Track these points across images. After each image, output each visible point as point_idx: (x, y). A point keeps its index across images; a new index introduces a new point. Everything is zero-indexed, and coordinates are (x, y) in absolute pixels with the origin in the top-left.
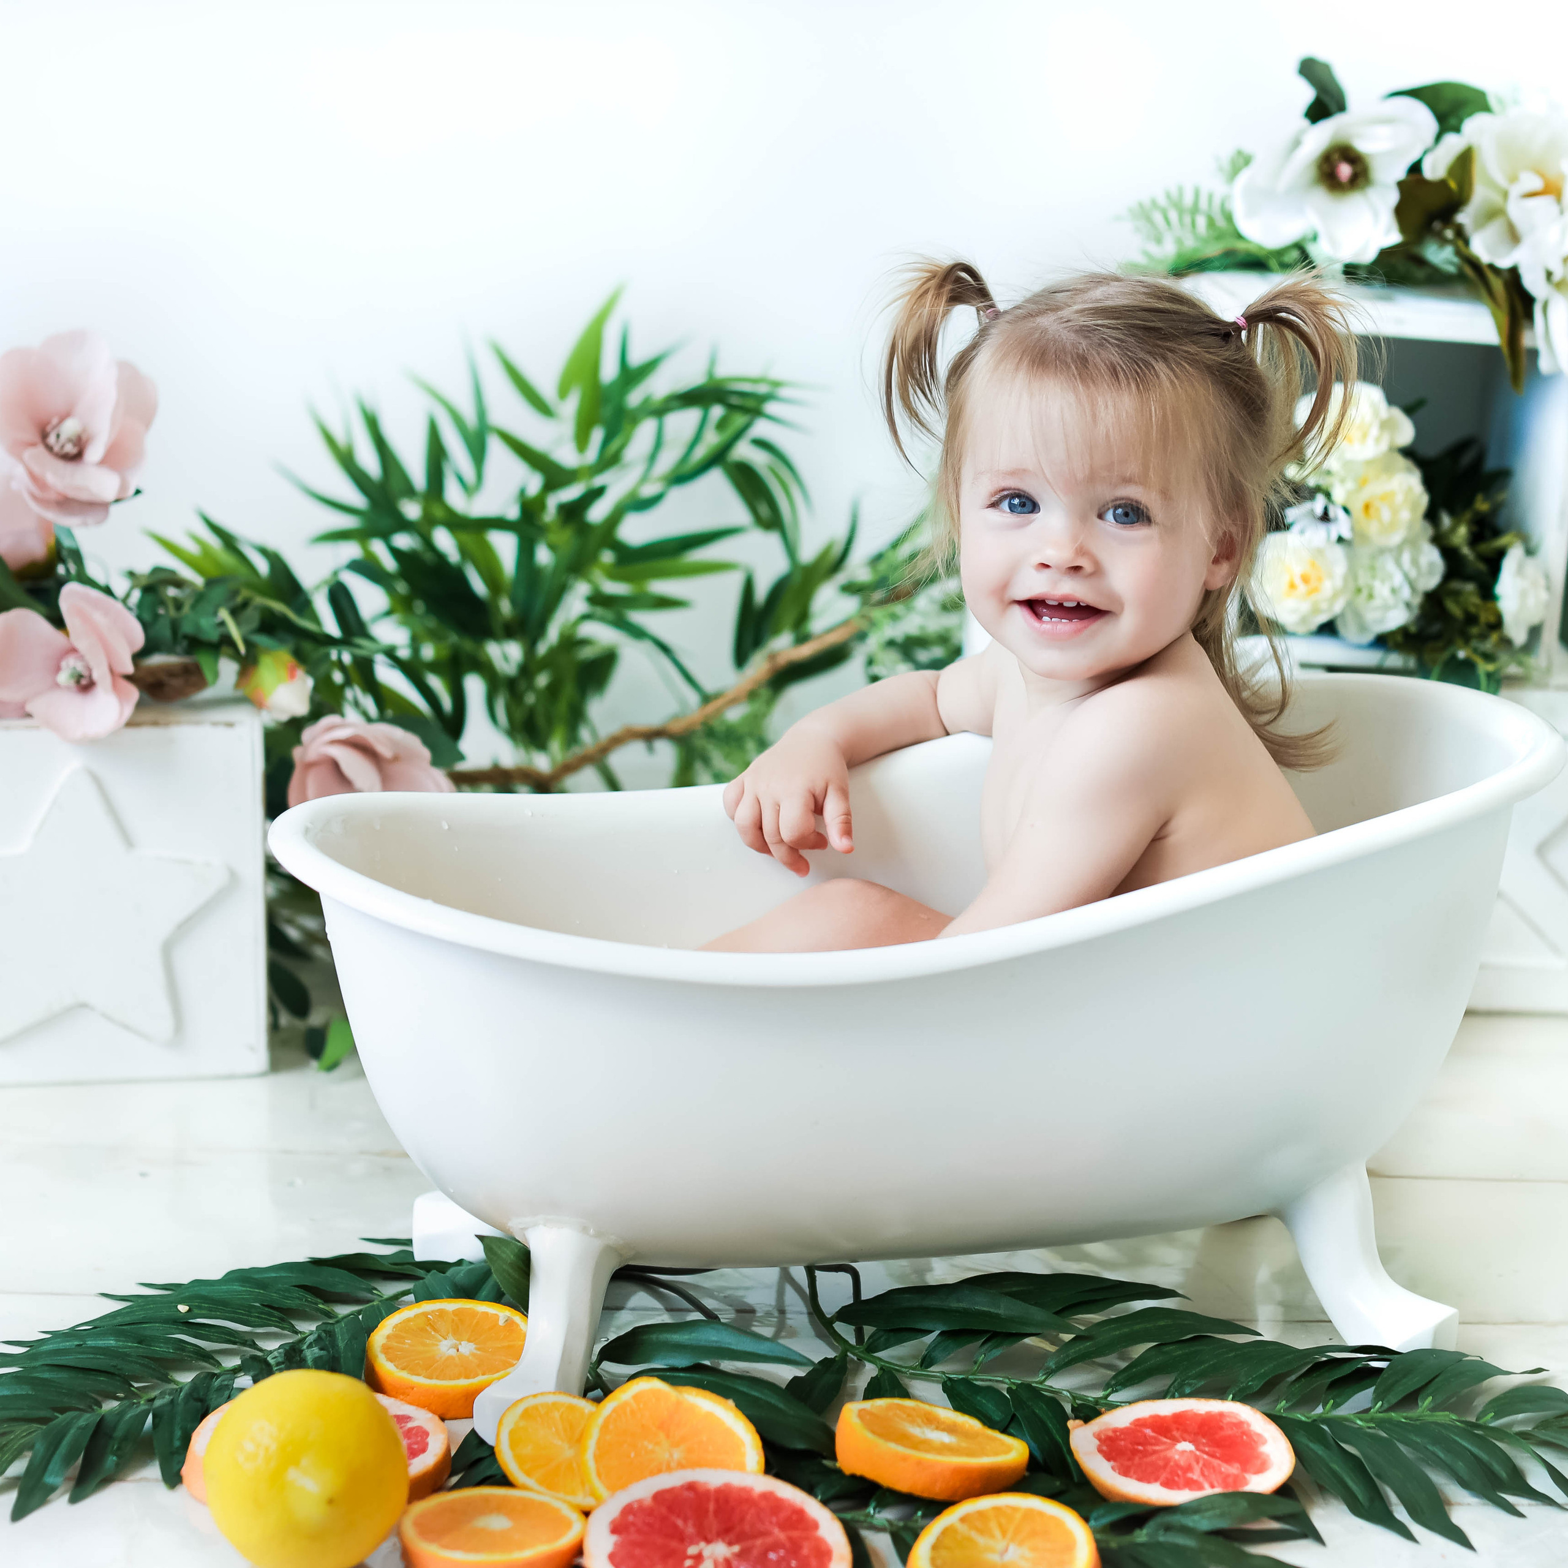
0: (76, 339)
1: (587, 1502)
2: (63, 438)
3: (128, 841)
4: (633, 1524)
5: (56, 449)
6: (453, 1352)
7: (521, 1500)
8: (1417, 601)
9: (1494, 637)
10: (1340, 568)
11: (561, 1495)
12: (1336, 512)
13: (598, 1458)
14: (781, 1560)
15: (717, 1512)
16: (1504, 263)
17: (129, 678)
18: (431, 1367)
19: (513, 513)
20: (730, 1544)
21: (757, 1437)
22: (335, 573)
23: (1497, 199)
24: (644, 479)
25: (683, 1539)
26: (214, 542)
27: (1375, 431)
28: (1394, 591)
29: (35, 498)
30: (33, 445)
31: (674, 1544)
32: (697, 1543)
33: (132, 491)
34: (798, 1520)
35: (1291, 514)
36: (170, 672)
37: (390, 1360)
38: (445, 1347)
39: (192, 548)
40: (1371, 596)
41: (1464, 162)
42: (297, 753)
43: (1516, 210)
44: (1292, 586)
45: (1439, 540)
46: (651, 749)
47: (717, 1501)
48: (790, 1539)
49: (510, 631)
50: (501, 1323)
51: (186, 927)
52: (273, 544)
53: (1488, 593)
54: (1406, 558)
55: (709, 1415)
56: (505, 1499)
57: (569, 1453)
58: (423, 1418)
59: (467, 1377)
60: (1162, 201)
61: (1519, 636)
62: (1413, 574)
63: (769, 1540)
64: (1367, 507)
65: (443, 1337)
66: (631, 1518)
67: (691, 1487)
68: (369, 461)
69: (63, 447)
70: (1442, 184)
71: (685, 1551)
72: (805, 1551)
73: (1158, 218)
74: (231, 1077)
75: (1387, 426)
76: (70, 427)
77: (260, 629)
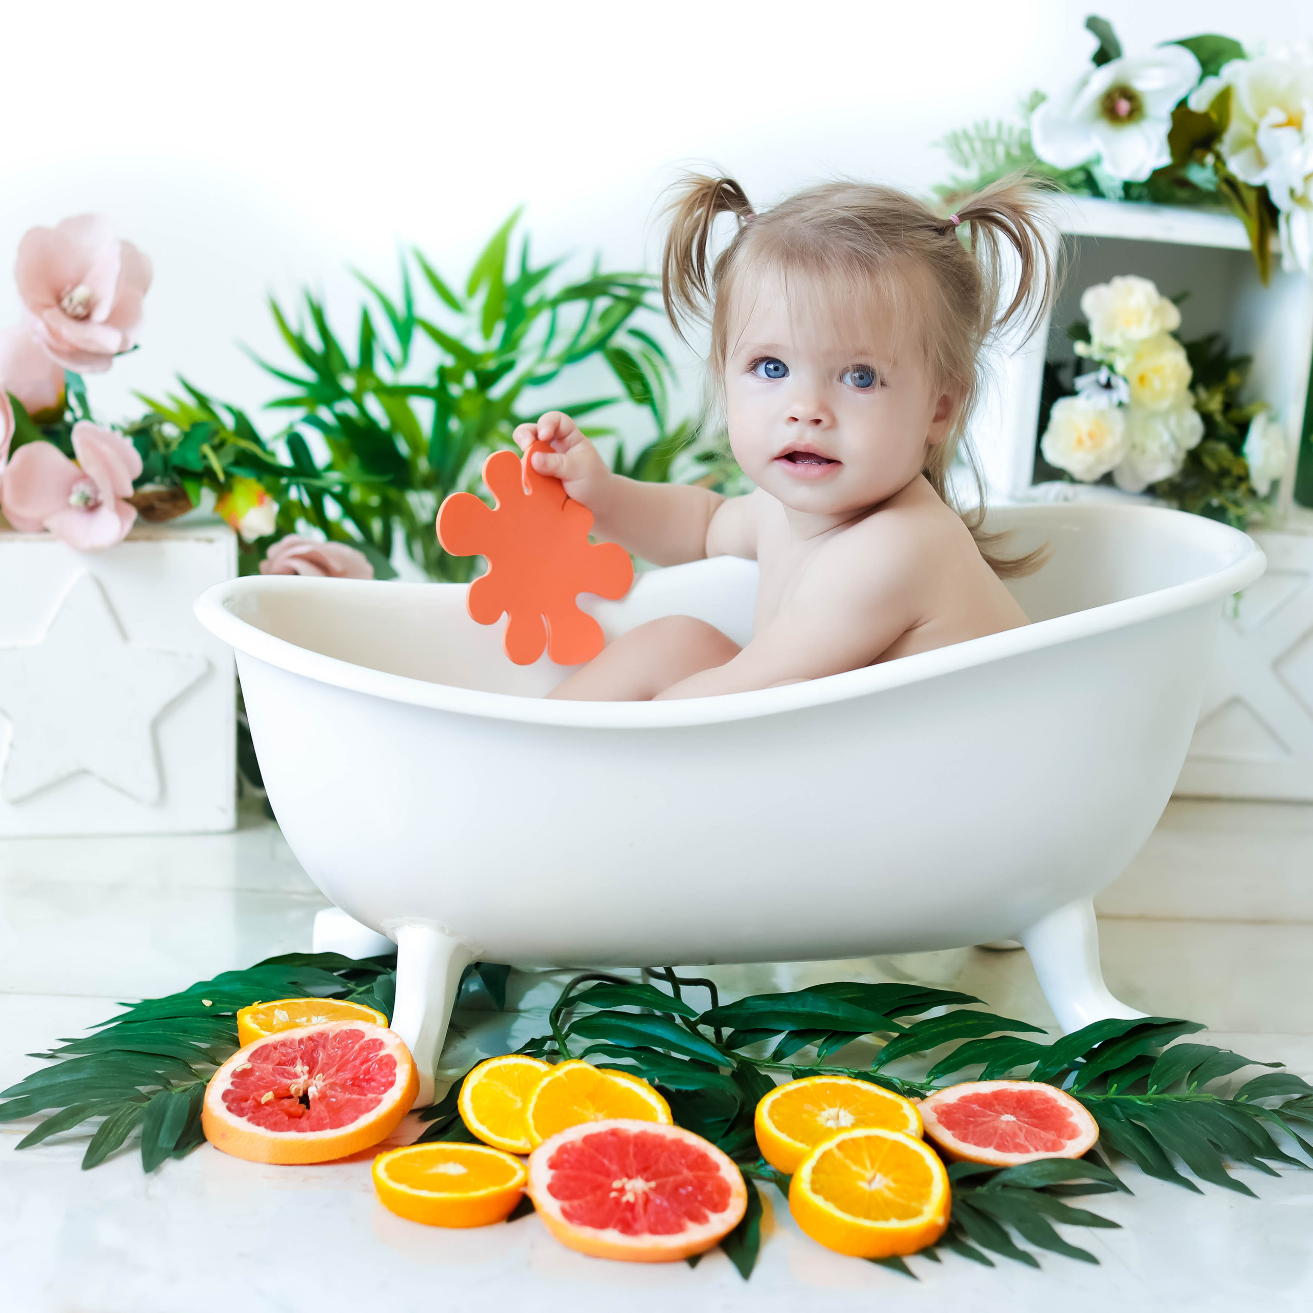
0: (85, 221)
2: (75, 301)
3: (124, 635)
4: (567, 1161)
5: (69, 310)
8: (1181, 456)
9: (1243, 487)
10: (1119, 428)
12: (1116, 381)
14: (689, 1195)
15: (635, 1155)
16: (1255, 182)
17: (127, 500)
19: (432, 382)
20: (647, 1180)
22: (291, 426)
23: (1247, 130)
24: (541, 359)
25: (609, 1175)
26: (190, 401)
27: (1148, 317)
28: (1162, 448)
29: (51, 348)
30: (50, 306)
31: (601, 1179)
32: (620, 1179)
33: (131, 346)
34: (702, 1162)
35: (1081, 382)
36: (160, 497)
39: (169, 406)
40: (1144, 452)
41: (1224, 99)
42: (264, 565)
43: (1264, 139)
44: (1080, 442)
45: (1199, 407)
47: (636, 1145)
48: (696, 1177)
49: (427, 484)
51: (170, 707)
52: (239, 403)
53: (1237, 451)
54: (1173, 421)
60: (972, 132)
61: (1262, 488)
62: (1178, 434)
63: (679, 1178)
64: (1142, 379)
66: (565, 1156)
67: (614, 1133)
69: (74, 309)
70: (1205, 116)
71: (611, 1184)
72: (709, 1188)
73: (965, 146)
74: (205, 833)
75: (1157, 312)
76: (81, 293)
77: (237, 463)
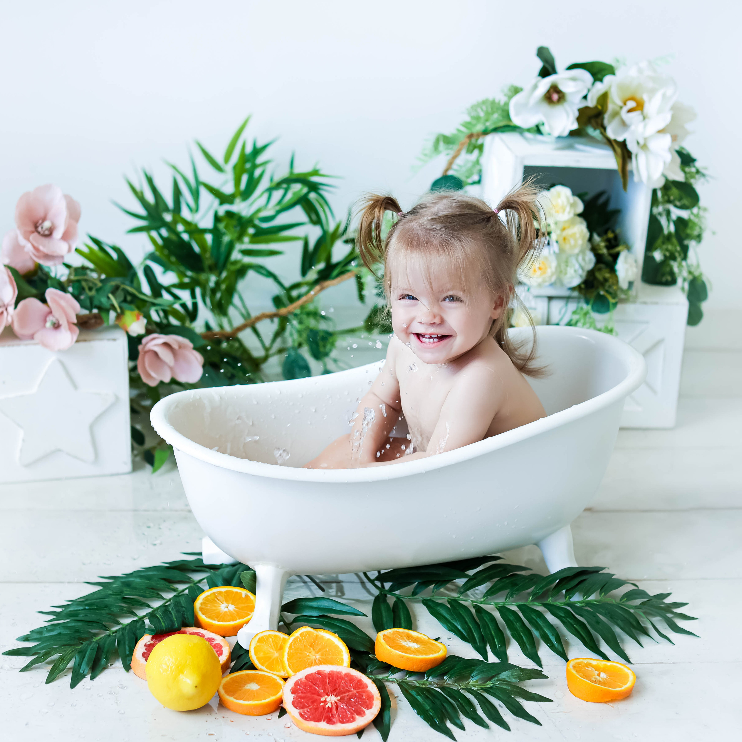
0: (48, 188)
1: (286, 676)
2: (44, 228)
3: (75, 386)
4: (299, 689)
5: (42, 233)
6: (226, 609)
7: (261, 675)
8: (584, 274)
9: (615, 287)
10: (554, 264)
11: (275, 673)
12: (553, 242)
13: (288, 659)
15: (329, 682)
16: (620, 139)
17: (75, 324)
18: (219, 616)
20: (335, 696)
21: (347, 648)
22: (145, 261)
23: (617, 109)
25: (319, 695)
26: (94, 247)
27: (568, 209)
28: (575, 271)
29: (36, 256)
30: (33, 232)
31: (316, 697)
32: (324, 696)
34: (360, 684)
36: (89, 317)
37: (203, 614)
38: (223, 607)
39: (86, 250)
40: (566, 274)
41: (604, 98)
42: (140, 348)
43: (626, 117)
44: (535, 271)
45: (594, 249)
46: (272, 321)
47: (329, 678)
48: (357, 692)
49: (211, 269)
50: (243, 596)
51: (99, 418)
53: (612, 270)
55: (328, 640)
56: (255, 675)
57: (276, 655)
58: (219, 639)
59: (233, 621)
61: (625, 286)
62: (583, 264)
63: (350, 693)
64: (565, 239)
65: (221, 602)
66: (298, 687)
67: (319, 673)
68: (150, 198)
69: (44, 232)
70: (596, 107)
71: (320, 699)
72: (364, 696)
74: (117, 474)
75: (573, 205)
76: (47, 224)
77: (125, 301)
